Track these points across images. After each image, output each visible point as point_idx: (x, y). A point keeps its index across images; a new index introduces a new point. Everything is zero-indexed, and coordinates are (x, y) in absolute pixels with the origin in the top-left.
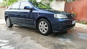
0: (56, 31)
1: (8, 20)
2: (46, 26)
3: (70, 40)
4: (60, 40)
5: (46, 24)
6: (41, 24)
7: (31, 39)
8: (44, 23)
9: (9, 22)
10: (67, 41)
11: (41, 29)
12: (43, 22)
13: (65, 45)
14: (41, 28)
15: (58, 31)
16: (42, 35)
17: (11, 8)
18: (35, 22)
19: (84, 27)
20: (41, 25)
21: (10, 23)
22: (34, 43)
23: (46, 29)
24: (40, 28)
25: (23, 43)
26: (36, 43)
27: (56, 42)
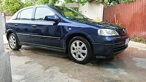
0: (101, 57)
1: (12, 38)
2: (84, 48)
3: (125, 71)
4: (108, 72)
5: (83, 45)
6: (74, 45)
7: (61, 71)
8: (80, 44)
9: (15, 41)
10: (121, 73)
11: (75, 54)
12: (78, 42)
13: (120, 79)
14: (75, 51)
15: (104, 57)
16: (76, 64)
17: (18, 17)
18: (64, 42)
19: (138, 46)
20: (75, 47)
21: (17, 43)
22: (70, 79)
23: (84, 54)
24: (72, 51)
25: (51, 79)
26: (71, 78)
27: (104, 76)
